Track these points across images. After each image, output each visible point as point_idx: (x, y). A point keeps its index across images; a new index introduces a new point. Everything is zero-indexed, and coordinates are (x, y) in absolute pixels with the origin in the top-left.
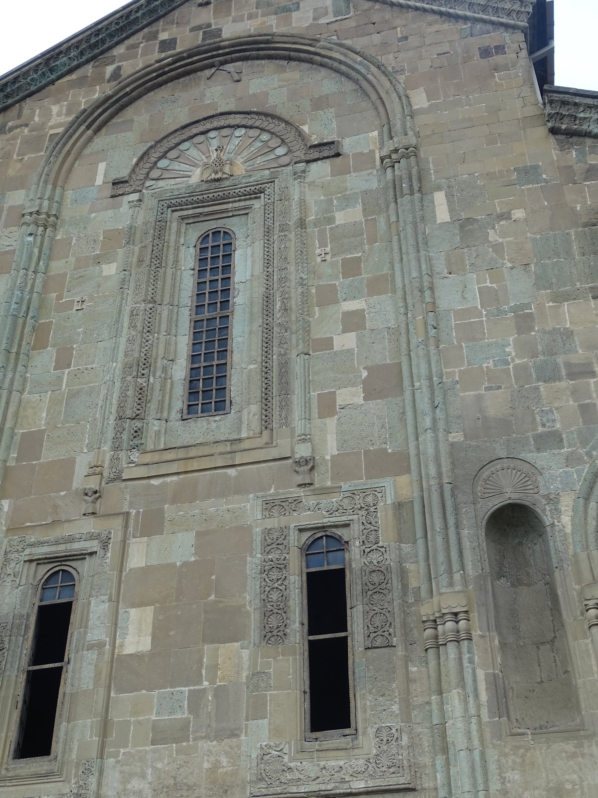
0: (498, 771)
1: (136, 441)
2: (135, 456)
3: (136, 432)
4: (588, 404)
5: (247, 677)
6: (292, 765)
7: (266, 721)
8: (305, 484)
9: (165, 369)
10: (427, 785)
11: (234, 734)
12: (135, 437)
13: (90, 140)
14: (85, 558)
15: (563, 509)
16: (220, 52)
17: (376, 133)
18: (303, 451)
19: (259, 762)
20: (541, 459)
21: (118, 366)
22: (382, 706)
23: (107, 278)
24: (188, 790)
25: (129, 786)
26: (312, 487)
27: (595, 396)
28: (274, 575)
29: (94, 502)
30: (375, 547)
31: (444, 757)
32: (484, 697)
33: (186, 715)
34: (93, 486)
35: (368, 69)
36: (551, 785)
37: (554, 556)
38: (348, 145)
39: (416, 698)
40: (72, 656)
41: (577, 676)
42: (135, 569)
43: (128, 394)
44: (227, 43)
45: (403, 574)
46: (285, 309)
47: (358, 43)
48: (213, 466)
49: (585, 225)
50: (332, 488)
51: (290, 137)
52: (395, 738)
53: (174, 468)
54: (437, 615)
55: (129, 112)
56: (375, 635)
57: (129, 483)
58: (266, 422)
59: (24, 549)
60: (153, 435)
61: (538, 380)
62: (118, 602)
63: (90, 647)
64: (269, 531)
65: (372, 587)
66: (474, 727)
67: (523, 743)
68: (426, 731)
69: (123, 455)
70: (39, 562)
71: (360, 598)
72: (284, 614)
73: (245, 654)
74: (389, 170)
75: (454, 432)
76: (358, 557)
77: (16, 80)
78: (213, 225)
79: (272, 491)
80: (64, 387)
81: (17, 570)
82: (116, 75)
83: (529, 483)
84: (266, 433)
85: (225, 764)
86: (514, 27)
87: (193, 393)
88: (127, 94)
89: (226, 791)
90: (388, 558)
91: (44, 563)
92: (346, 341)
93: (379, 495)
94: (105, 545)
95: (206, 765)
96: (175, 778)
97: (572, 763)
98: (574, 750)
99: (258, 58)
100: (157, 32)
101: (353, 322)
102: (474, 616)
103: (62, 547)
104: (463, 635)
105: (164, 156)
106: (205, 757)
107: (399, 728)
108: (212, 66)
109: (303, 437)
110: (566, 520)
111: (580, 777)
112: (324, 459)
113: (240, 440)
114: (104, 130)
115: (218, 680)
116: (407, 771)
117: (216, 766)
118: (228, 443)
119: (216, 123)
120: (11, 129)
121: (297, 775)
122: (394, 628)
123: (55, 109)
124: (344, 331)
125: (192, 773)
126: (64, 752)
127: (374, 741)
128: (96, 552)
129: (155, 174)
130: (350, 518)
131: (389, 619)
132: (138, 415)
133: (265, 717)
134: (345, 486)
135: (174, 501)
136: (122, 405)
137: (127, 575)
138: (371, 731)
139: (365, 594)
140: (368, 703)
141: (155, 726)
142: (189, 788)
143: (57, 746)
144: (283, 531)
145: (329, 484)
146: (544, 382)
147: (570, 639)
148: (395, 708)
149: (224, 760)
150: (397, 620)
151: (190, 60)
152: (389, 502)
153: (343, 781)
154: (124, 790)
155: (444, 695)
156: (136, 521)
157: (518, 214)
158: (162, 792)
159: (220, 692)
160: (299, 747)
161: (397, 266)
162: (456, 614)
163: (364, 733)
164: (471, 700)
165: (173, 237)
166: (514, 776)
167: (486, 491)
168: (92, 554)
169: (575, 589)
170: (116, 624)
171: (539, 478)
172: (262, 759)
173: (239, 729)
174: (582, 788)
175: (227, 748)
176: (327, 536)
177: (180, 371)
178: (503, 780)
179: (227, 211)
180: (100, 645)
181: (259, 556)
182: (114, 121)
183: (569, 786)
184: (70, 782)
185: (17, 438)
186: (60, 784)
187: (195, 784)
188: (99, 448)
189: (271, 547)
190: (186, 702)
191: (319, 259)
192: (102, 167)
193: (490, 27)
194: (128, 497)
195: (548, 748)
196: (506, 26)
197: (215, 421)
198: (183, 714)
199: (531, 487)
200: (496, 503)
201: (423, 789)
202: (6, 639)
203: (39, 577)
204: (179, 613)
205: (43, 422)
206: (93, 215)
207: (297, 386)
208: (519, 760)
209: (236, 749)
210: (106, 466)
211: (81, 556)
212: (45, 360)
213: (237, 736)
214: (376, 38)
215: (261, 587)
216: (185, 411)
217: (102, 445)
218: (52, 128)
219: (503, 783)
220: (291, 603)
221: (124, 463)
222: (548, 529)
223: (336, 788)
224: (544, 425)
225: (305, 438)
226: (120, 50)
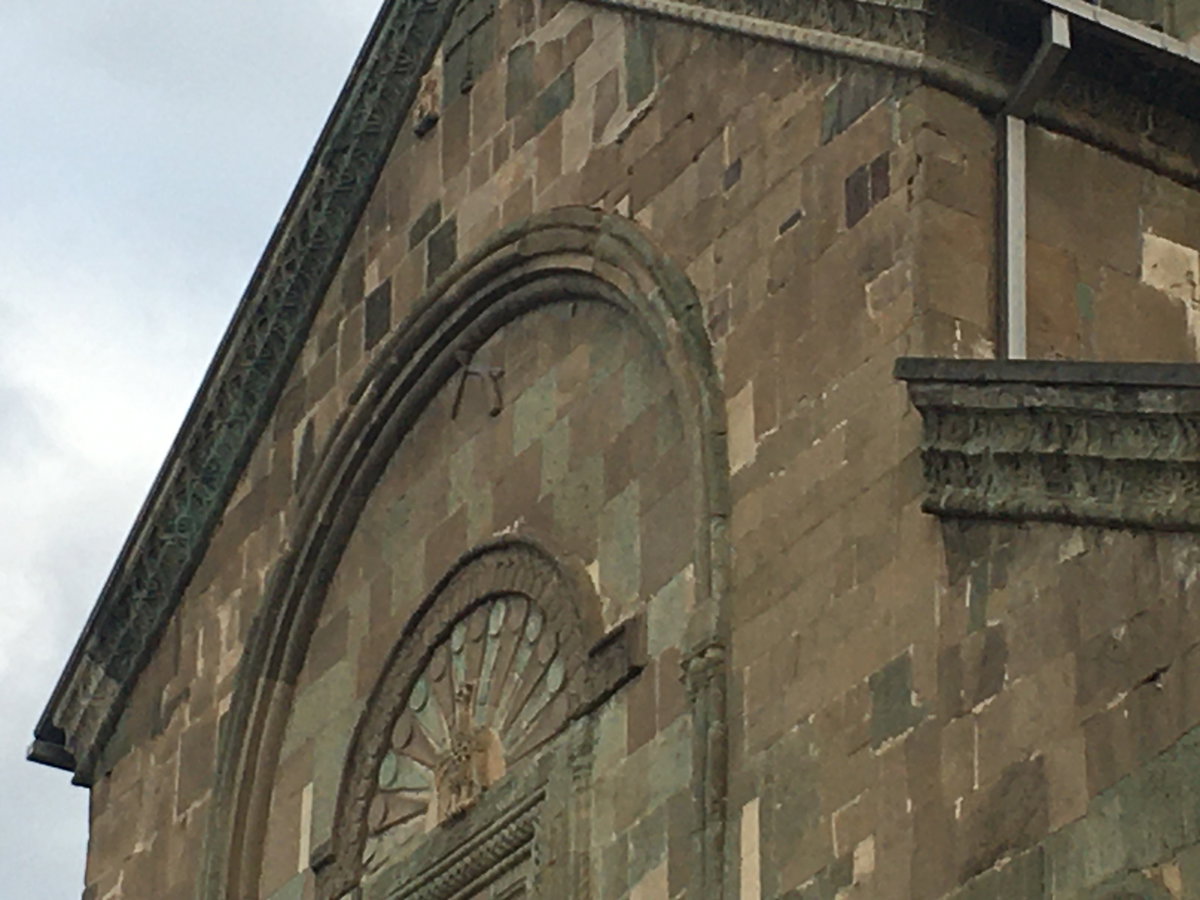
13: (284, 710)
16: (454, 319)
35: (665, 329)
38: (654, 625)
44: (453, 290)
47: (666, 210)
86: (908, 74)
99: (522, 308)
105: (387, 744)
108: (452, 367)
114: (305, 673)
119: (462, 597)
120: (168, 714)
123: (224, 620)
129: (376, 812)
151: (410, 368)
157: (864, 858)
182: (321, 623)
192: (307, 803)
193: (872, 80)
214: (691, 186)
218: (222, 692)
226: (310, 358)
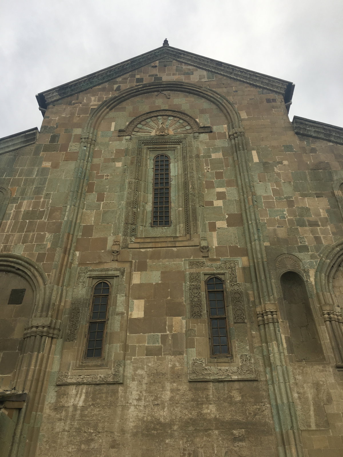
0: (293, 375)
1: (133, 233)
2: (133, 239)
3: (133, 230)
4: (317, 236)
5: (185, 331)
6: (206, 367)
7: (194, 349)
8: (206, 257)
9: (144, 207)
10: (262, 379)
11: (181, 354)
12: (133, 232)
13: (108, 113)
14: (114, 278)
15: (311, 275)
16: (162, 86)
17: (226, 126)
18: (204, 244)
19: (193, 365)
20: (301, 255)
21: (123, 203)
22: (242, 346)
23: (118, 168)
24: (162, 375)
25: (137, 372)
26: (208, 258)
27: (320, 234)
28: (195, 291)
29: (117, 256)
30: (235, 283)
31: (270, 368)
32: (285, 345)
33: (160, 345)
34: (116, 249)
35: (223, 101)
36: (314, 382)
37: (308, 293)
38: (215, 128)
39: (255, 344)
40: (110, 317)
41: (321, 340)
42: (135, 284)
43: (129, 214)
44: (165, 83)
45: (248, 295)
46: (193, 188)
47: (219, 90)
48: (167, 246)
49: (312, 170)
50: (216, 259)
51: (192, 123)
52: (248, 359)
53: (150, 245)
54: (264, 312)
55: (124, 104)
56: (238, 318)
57: (131, 249)
58: (188, 231)
59: (87, 272)
60: (140, 232)
61: (298, 225)
62: (129, 297)
63: (118, 314)
64: (191, 274)
65: (235, 299)
66: (283, 357)
67: (302, 365)
68: (261, 357)
69: (128, 238)
70: (94, 278)
71: (231, 303)
72: (200, 307)
73: (184, 321)
74: (233, 141)
75: (266, 242)
76: (229, 287)
77: (75, 85)
78: (161, 152)
79: (192, 258)
80: (101, 209)
81: (84, 280)
82: (118, 89)
83: (297, 264)
84: (188, 236)
85: (178, 366)
86: (279, 93)
87: (155, 217)
88: (123, 97)
89: (179, 377)
90: (241, 288)
91: (96, 279)
92: (218, 203)
93: (236, 263)
94: (123, 273)
95: (170, 366)
96: (157, 370)
97: (322, 374)
98: (322, 369)
99: (177, 91)
100: (135, 75)
101: (221, 196)
102: (279, 313)
103: (104, 273)
104: (276, 321)
105: (140, 123)
106: (169, 362)
107: (250, 355)
108: (158, 91)
109: (204, 238)
110: (312, 279)
111: (326, 380)
112: (212, 247)
113: (177, 237)
114: (113, 109)
115: (173, 331)
116: (254, 373)
117: (174, 366)
118: (172, 238)
119: (161, 113)
120: (74, 104)
121: (209, 372)
122: (245, 316)
123: (93, 98)
124: (218, 199)
125: (164, 369)
126: (108, 357)
127: (240, 360)
128: (119, 276)
129: (136, 129)
130: (225, 271)
131: (243, 312)
132: (134, 223)
133: (194, 348)
134: (222, 259)
135: (151, 258)
136: (127, 218)
137: (132, 286)
138: (239, 356)
139: (232, 302)
140: (236, 345)
141: (147, 348)
142: (163, 374)
143: (105, 354)
144: (198, 274)
145: (215, 257)
146: (300, 226)
147: (317, 325)
148: (248, 347)
149: (177, 364)
150: (246, 313)
151: (150, 87)
152: (240, 266)
153: (228, 375)
154: (135, 374)
155: (269, 344)
156: (135, 265)
157: (285, 162)
158: (151, 376)
159: (174, 336)
160: (209, 361)
161: (238, 176)
162: (272, 312)
163: (236, 357)
164: (281, 346)
165: (145, 155)
166: (299, 377)
167: (279, 265)
168: (116, 276)
169: (318, 306)
170: (128, 306)
171: (300, 263)
172: (194, 364)
173: (183, 352)
174: (327, 383)
175: (178, 359)
176: (215, 278)
177: (149, 207)
178: (295, 379)
179: (166, 148)
180: (122, 314)
181: (188, 283)
182: (118, 107)
183: (322, 383)
184: (111, 369)
185: (82, 227)
186: (107, 370)
187: (165, 373)
188: (118, 234)
189: (193, 280)
190: (160, 339)
191: (206, 171)
192: (113, 124)
193: (270, 92)
194: (131, 255)
195: (312, 367)
196: (276, 92)
197: (165, 229)
198: (159, 344)
199: (297, 266)
200: (284, 271)
201: (261, 381)
202: (81, 308)
203: (93, 284)
204: (155, 303)
205: (93, 222)
206: (111, 142)
207: (199, 218)
208: (301, 371)
209: (182, 360)
210: (121, 242)
211: (112, 277)
212: (92, 197)
213: (183, 354)
214: (225, 90)
215: (190, 295)
216: (152, 224)
217: (119, 233)
218: (92, 105)
219: (295, 380)
220: (203, 303)
221: (129, 241)
222: (305, 282)
223: (226, 378)
224: (301, 243)
225: (204, 239)
226: (119, 79)
